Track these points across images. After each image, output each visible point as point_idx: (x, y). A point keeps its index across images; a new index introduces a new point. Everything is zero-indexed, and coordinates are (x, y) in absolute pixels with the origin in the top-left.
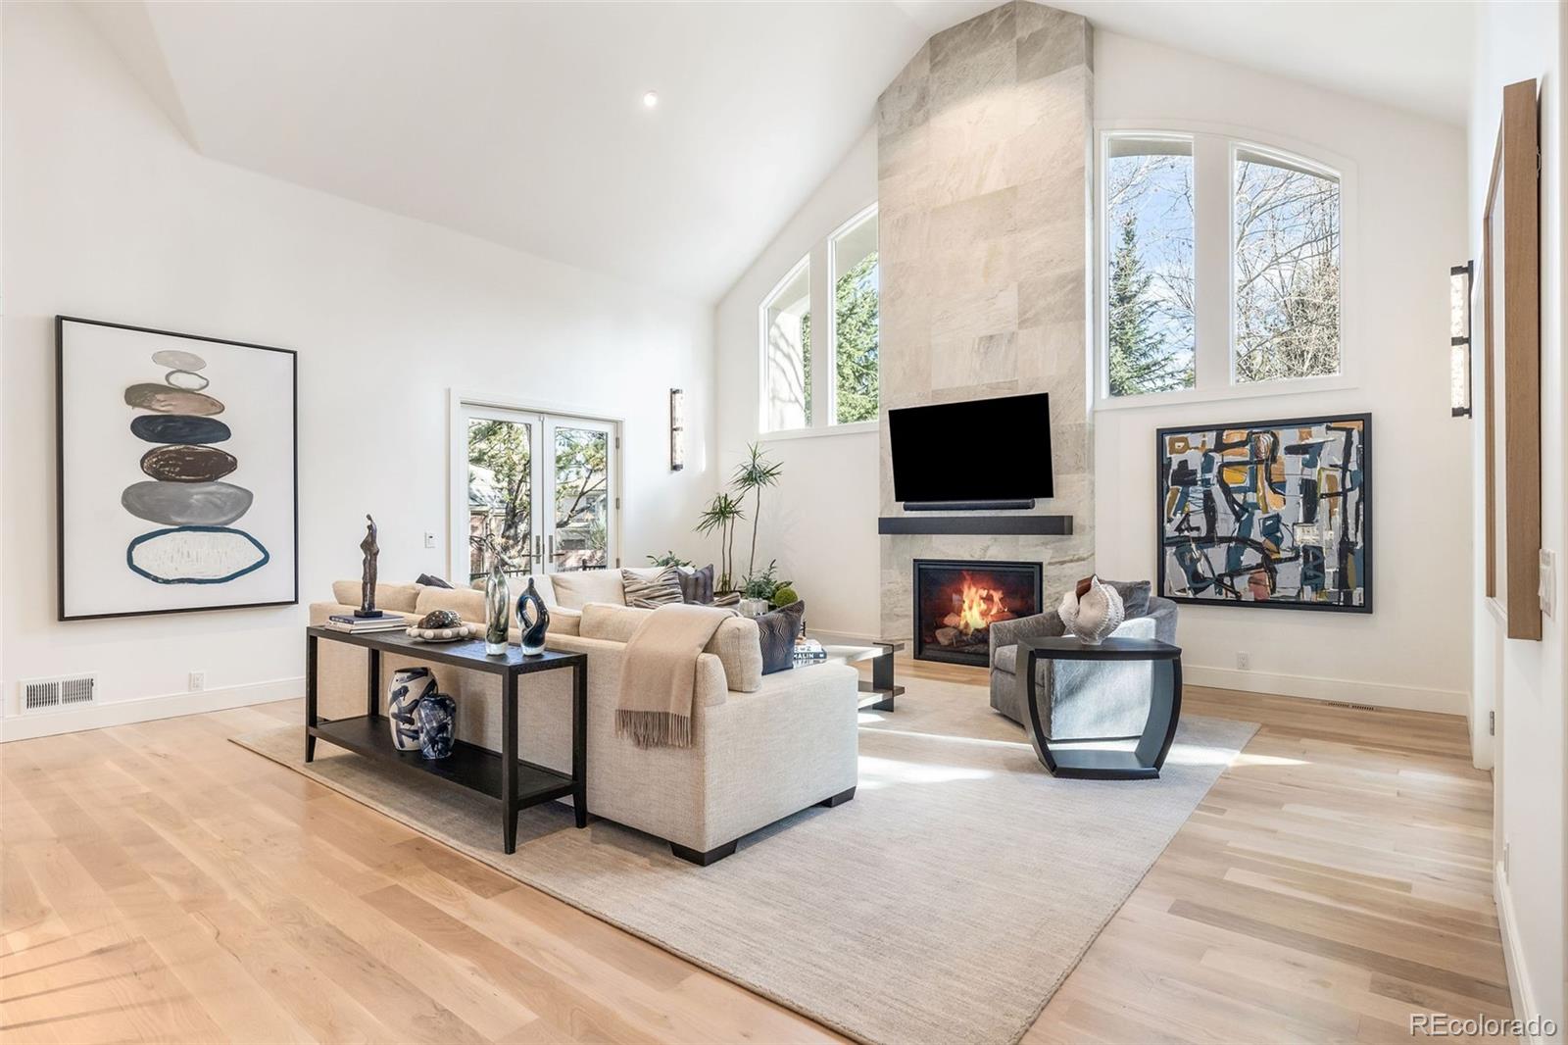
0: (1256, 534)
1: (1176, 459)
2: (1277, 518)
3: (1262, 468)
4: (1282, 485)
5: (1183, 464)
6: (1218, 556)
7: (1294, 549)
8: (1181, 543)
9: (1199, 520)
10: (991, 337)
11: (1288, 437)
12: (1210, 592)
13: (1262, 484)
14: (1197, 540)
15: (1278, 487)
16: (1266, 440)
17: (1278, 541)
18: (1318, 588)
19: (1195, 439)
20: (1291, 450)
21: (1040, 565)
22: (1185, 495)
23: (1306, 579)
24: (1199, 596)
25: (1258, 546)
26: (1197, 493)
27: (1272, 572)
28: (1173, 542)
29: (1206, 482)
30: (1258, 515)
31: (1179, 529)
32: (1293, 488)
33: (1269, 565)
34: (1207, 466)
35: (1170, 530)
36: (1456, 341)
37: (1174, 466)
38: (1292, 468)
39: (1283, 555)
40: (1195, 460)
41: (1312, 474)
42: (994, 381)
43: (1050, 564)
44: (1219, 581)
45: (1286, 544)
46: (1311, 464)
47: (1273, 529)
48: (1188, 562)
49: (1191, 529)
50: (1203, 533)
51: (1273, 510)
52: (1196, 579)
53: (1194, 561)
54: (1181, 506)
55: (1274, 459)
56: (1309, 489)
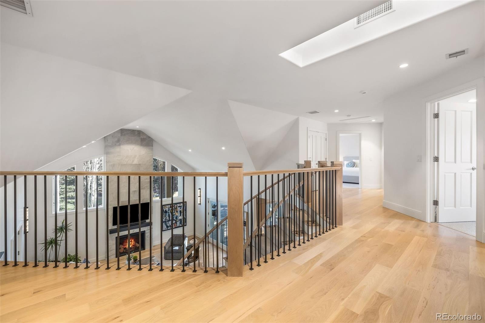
0: (175, 219)
1: (165, 209)
2: (177, 216)
3: (175, 209)
4: (178, 211)
5: (166, 210)
6: (170, 222)
7: (179, 220)
8: (165, 222)
9: (168, 218)
10: (135, 191)
11: (178, 205)
12: (169, 228)
13: (175, 212)
14: (167, 221)
15: (177, 212)
16: (176, 205)
17: (177, 219)
18: (181, 224)
19: (167, 206)
20: (179, 207)
21: (145, 231)
22: (166, 215)
23: (180, 223)
24: (168, 229)
25: (175, 220)
26: (167, 214)
27: (177, 223)
28: (164, 222)
29: (169, 212)
30: (175, 216)
31: (165, 220)
32: (179, 212)
33: (176, 223)
34: (169, 210)
35: (164, 220)
36: (199, 197)
37: (165, 211)
38: (179, 209)
39: (178, 221)
40: (167, 209)
41: (181, 210)
42: (136, 199)
43: (147, 230)
44: (170, 226)
45: (178, 219)
46: (180, 208)
47: (176, 218)
48: (166, 224)
49: (167, 219)
50: (168, 220)
51: (177, 215)
52: (167, 227)
53: (167, 224)
54: (165, 216)
55: (177, 208)
56: (180, 211)
